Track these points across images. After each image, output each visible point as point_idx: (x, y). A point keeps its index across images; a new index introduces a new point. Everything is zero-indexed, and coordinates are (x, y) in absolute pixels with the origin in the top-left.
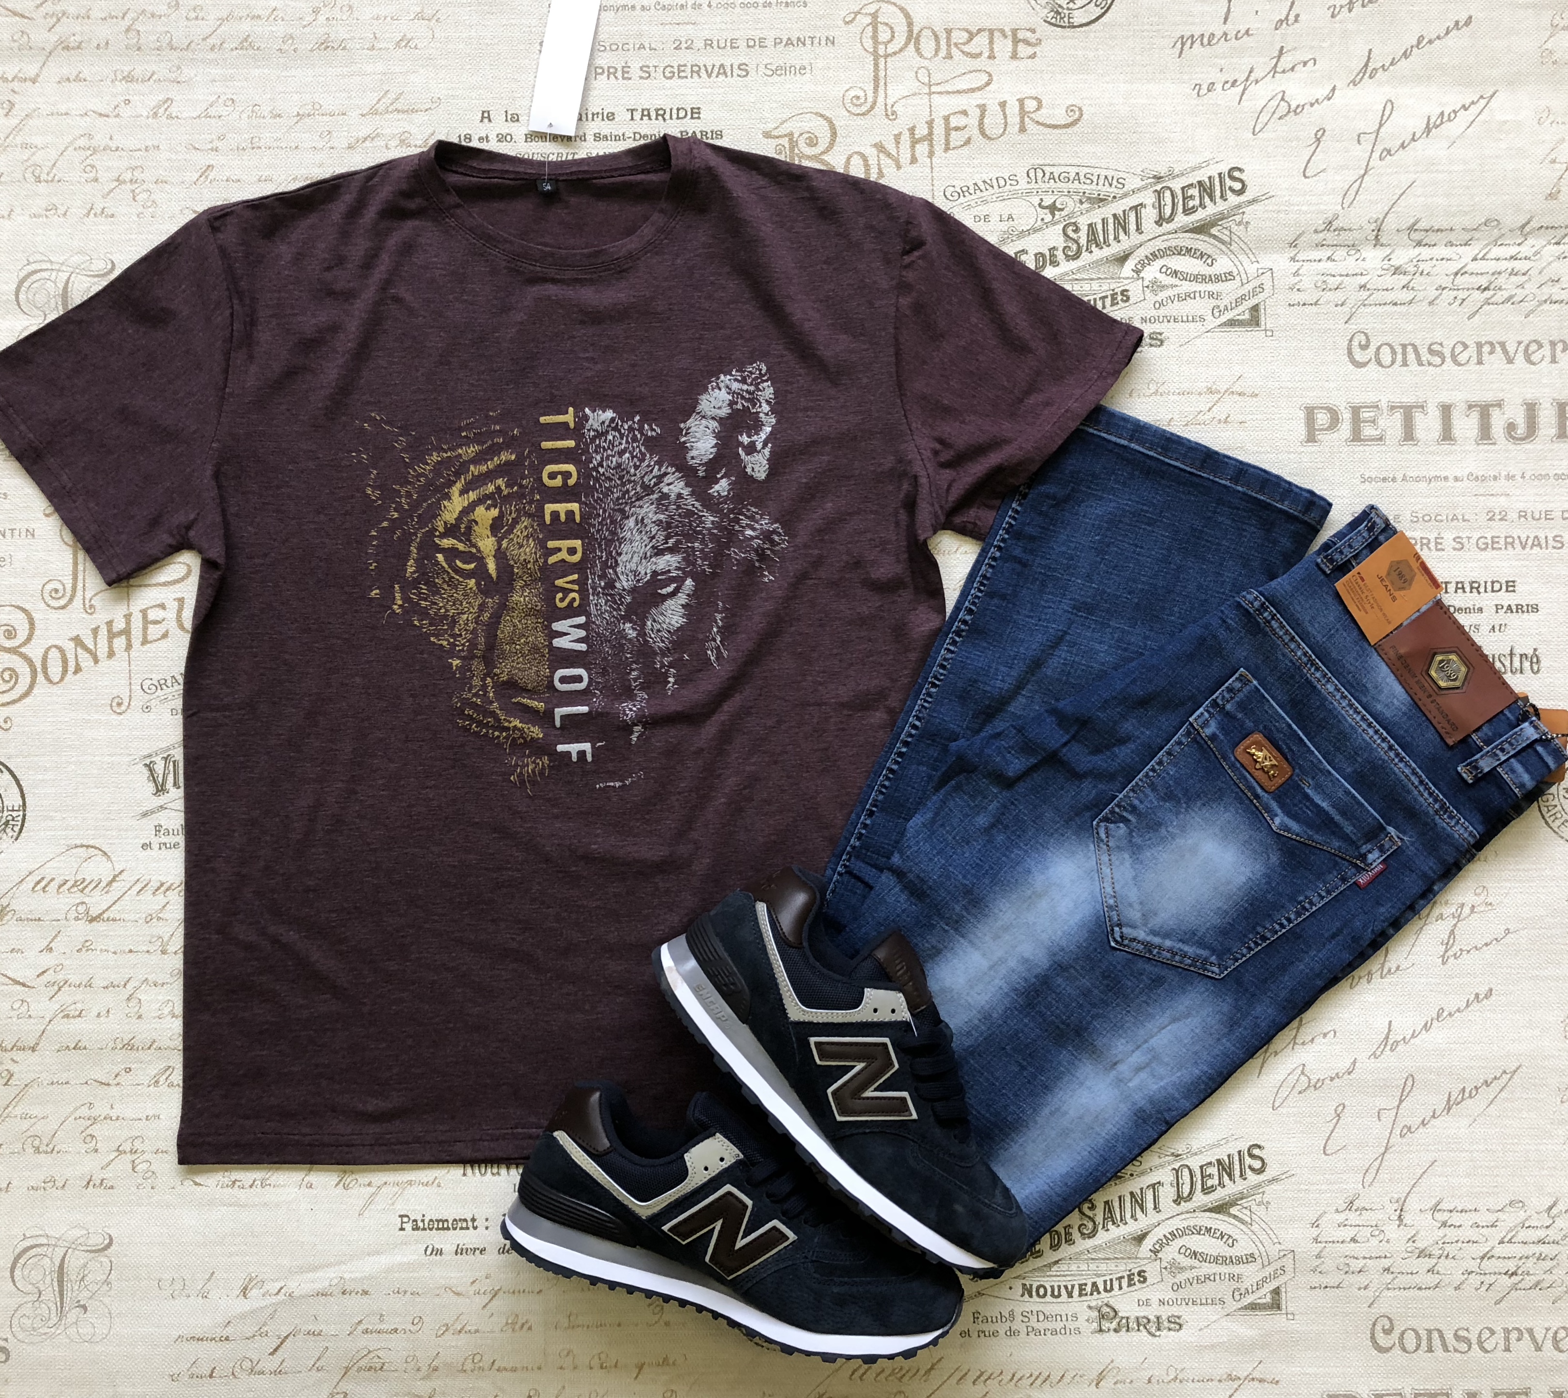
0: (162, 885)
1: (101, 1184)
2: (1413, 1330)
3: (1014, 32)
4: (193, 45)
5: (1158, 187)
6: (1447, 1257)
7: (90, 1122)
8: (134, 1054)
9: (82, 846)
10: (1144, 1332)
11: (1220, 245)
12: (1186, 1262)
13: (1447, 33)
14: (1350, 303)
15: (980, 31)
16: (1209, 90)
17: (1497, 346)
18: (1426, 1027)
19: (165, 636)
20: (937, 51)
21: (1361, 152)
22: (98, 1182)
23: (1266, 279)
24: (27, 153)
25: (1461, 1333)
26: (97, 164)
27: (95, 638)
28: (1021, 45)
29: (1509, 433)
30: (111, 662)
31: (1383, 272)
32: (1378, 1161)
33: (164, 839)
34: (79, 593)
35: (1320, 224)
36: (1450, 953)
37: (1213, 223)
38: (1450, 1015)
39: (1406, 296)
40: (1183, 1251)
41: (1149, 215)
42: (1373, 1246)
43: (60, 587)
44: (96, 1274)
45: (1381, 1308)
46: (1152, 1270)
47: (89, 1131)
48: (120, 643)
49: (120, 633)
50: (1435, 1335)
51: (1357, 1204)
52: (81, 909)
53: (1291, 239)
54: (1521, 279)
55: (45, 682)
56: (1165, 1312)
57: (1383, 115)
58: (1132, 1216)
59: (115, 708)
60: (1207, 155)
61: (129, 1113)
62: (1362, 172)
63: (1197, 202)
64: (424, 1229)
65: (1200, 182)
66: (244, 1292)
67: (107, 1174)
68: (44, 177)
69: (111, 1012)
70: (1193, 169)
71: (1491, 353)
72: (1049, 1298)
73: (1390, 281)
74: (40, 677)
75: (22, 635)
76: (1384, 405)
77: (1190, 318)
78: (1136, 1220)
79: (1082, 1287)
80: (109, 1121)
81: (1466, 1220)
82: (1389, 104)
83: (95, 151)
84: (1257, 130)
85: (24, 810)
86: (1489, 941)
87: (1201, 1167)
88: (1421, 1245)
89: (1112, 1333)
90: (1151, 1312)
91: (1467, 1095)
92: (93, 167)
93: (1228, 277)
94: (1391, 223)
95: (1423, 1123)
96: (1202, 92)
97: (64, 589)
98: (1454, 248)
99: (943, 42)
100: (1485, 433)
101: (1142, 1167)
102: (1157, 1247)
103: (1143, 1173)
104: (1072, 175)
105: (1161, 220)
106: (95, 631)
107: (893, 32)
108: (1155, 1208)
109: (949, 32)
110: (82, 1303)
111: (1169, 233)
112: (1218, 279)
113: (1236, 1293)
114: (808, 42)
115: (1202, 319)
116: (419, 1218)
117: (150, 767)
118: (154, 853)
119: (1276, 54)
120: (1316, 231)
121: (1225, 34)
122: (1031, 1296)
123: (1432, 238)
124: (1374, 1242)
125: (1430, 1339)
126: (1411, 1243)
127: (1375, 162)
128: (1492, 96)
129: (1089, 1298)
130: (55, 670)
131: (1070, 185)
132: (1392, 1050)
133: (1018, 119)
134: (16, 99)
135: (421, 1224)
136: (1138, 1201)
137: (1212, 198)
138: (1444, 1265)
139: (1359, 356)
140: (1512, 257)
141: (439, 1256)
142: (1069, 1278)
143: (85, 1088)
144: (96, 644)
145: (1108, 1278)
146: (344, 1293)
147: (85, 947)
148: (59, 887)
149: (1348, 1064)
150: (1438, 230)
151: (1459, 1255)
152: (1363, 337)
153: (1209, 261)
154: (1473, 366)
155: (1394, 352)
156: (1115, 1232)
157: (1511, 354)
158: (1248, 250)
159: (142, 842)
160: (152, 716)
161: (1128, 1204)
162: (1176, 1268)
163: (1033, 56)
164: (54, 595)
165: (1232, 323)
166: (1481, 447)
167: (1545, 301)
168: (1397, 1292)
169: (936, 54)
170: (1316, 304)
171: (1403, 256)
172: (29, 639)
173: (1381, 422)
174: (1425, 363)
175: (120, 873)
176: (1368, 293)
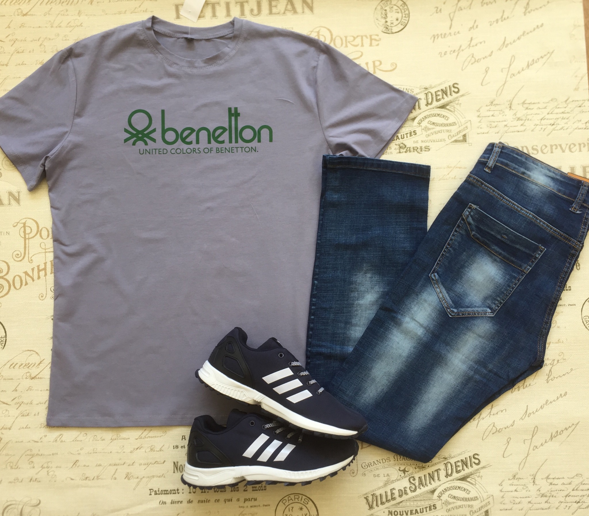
3: (371, 36)
5: (426, 92)
7: (31, 457)
9: (28, 350)
12: (451, 500)
18: (542, 407)
20: (342, 44)
22: (34, 479)
23: (468, 124)
27: (33, 272)
31: (513, 120)
36: (550, 378)
40: (450, 496)
42: (524, 493)
46: (438, 504)
47: (31, 460)
51: (517, 477)
52: (28, 374)
55: (14, 289)
57: (511, 61)
58: (430, 483)
62: (504, 83)
63: (440, 97)
64: (159, 494)
69: (40, 413)
73: (516, 123)
74: (12, 287)
75: (5, 272)
77: (440, 140)
78: (431, 484)
79: (411, 511)
82: (513, 57)
84: (463, 68)
85: (6, 338)
86: (564, 373)
87: (455, 463)
88: (542, 491)
93: (454, 124)
96: (442, 55)
97: (21, 254)
101: (433, 463)
102: (440, 495)
103: (433, 465)
108: (438, 479)
109: (346, 37)
111: (431, 109)
112: (450, 125)
113: (471, 513)
115: (444, 140)
116: (157, 490)
123: (531, 106)
124: (524, 491)
126: (538, 492)
130: (18, 285)
132: (528, 417)
135: (158, 492)
136: (432, 477)
137: (446, 95)
140: (562, 113)
141: (164, 505)
142: (406, 508)
144: (33, 274)
145: (421, 508)
149: (511, 422)
150: (534, 103)
153: (447, 118)
156: (424, 489)
157: (564, 149)
162: (448, 503)
165: (456, 141)
167: (576, 129)
172: (7, 273)
176: (507, 128)
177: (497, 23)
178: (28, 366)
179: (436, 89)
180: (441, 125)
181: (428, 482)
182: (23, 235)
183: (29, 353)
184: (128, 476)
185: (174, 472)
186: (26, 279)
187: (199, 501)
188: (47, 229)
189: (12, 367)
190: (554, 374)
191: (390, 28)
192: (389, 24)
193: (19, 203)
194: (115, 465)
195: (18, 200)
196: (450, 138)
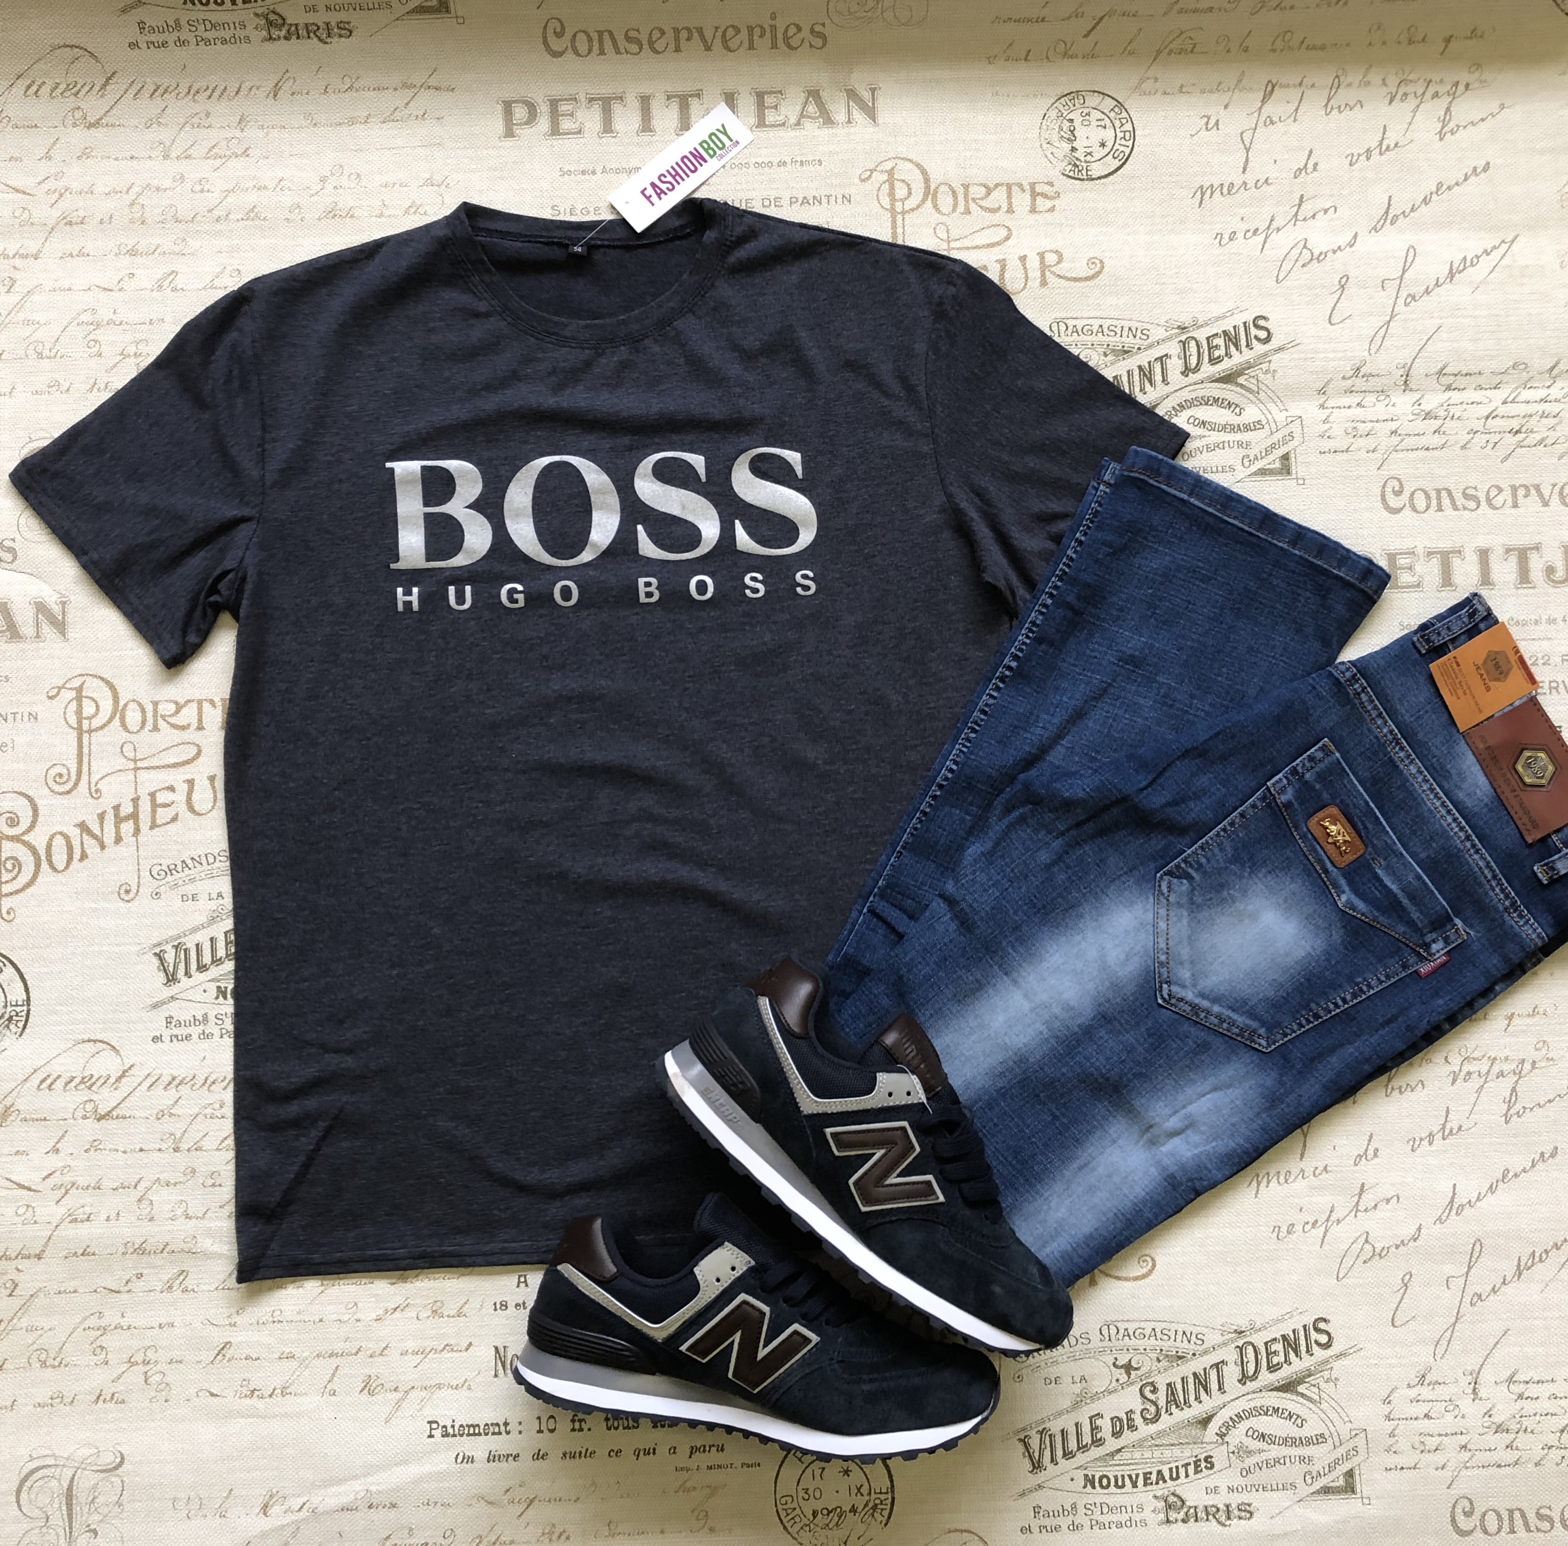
0: (174, 1079)
1: (112, 1398)
2: (1495, 1511)
3: (1033, 185)
4: (198, 218)
5: (1183, 338)
6: (1525, 1431)
8: (145, 1257)
9: (89, 1041)
10: (1214, 1522)
11: (1247, 394)
13: (1466, 179)
14: (1382, 449)
15: (997, 186)
16: (1231, 239)
17: (1532, 489)
18: (1492, 1189)
19: (174, 819)
21: (1385, 299)
23: (1296, 428)
24: (28, 331)
25: (1542, 1511)
26: (100, 338)
27: (102, 824)
28: (1039, 199)
29: (1548, 576)
30: (118, 848)
32: (1450, 1331)
33: (176, 1031)
34: (85, 777)
35: (1348, 371)
36: (1512, 1111)
37: (1240, 373)
38: (1516, 1175)
39: (1437, 440)
40: (1250, 1433)
41: (1174, 365)
42: (1448, 1422)
43: (64, 771)
44: (108, 1496)
45: (1460, 1488)
48: (127, 828)
49: (127, 818)
50: (1517, 1515)
51: (1428, 1378)
52: (89, 1107)
53: (1319, 385)
54: (1552, 421)
55: (50, 870)
56: (1235, 1500)
58: (1196, 1399)
59: (123, 896)
60: (1230, 305)
61: (140, 1322)
62: (1388, 318)
63: (1222, 352)
64: (454, 1435)
65: (1224, 332)
66: (265, 1509)
67: (119, 1387)
68: (46, 353)
70: (1218, 319)
71: (1526, 496)
72: (1112, 1489)
73: (1420, 426)
74: (45, 865)
75: (25, 824)
76: (1420, 551)
80: (119, 1330)
81: (1543, 1391)
83: (98, 325)
84: (1280, 278)
85: (29, 1005)
86: (1551, 1097)
87: (1266, 1344)
88: (1497, 1419)
89: (1180, 1524)
90: (1220, 1501)
91: (1537, 1259)
92: (96, 341)
94: (1419, 369)
95: (1494, 1290)
97: (69, 774)
98: (1483, 392)
99: (961, 198)
100: (1524, 576)
102: (1223, 1430)
104: (1095, 328)
105: (1186, 371)
106: (101, 817)
107: (909, 189)
108: (1220, 1389)
109: (966, 187)
110: (92, 1527)
112: (1247, 428)
113: (1308, 1477)
114: (824, 200)
116: (449, 1424)
117: (160, 956)
118: (166, 1045)
119: (1297, 202)
120: (1344, 378)
121: (1245, 183)
122: (1094, 1487)
123: (1461, 382)
125: (1511, 1519)
127: (1400, 307)
128: (1513, 241)
129: (1154, 1487)
130: (60, 858)
131: (1093, 338)
133: (1039, 274)
134: (16, 275)
135: (450, 1431)
137: (1237, 346)
138: (1523, 1440)
139: (1393, 502)
143: (95, 1295)
146: (370, 1507)
147: (94, 1146)
148: (66, 1084)
151: (1538, 1429)
152: (1396, 483)
153: (1237, 410)
154: (1508, 510)
155: (1428, 497)
156: (1179, 1415)
158: (1276, 398)
159: (152, 1035)
160: (161, 903)
161: (1191, 1386)
162: (1245, 1452)
163: (1052, 209)
164: (58, 779)
166: (1520, 591)
168: (1476, 1471)
169: (954, 210)
170: (1347, 451)
171: (1432, 401)
173: (1418, 568)
174: (1460, 507)
175: (129, 1069)
176: (1399, 438)
177: (1368, 159)
178: (88, 1082)
179: (1208, 331)
180: (1224, 428)
181: (1192, 1398)
182: (73, 720)
183: (90, 1048)
184: (368, 1387)
185: (496, 1376)
186: (82, 843)
187: (564, 1455)
188: (140, 705)
189: (44, 1085)
190: (1525, 1100)
191: (1085, 165)
192: (1080, 154)
193: (63, 632)
194: (331, 1356)
195: (60, 626)
196: (1247, 464)
